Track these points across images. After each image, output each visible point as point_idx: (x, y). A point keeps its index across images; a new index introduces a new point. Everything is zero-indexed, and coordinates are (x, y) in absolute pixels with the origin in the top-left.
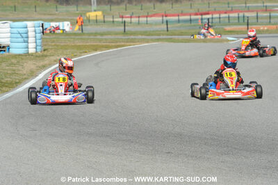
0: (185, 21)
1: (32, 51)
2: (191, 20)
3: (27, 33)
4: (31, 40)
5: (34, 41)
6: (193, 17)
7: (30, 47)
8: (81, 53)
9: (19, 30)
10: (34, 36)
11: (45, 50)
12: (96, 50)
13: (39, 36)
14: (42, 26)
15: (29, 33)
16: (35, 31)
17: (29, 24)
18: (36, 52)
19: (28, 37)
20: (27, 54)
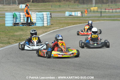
1: (45, 25)
3: (43, 17)
4: (45, 20)
5: (47, 21)
7: (44, 23)
8: (67, 26)
9: (40, 16)
10: (47, 18)
11: (52, 25)
12: (74, 25)
13: (49, 18)
14: (51, 14)
15: (44, 17)
16: (47, 16)
17: (44, 13)
18: (48, 25)
19: (44, 19)
20: (43, 26)
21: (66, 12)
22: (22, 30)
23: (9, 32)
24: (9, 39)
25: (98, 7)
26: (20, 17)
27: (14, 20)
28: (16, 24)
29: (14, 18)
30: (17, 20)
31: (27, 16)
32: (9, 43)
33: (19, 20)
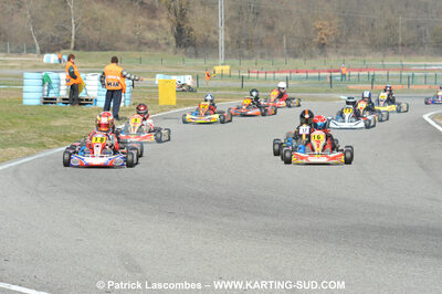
0: (314, 78)
2: (319, 77)
6: (322, 74)
21: (158, 76)
22: (66, 114)
23: (37, 119)
24: (41, 135)
25: (232, 66)
26: (59, 84)
27: (43, 91)
28: (48, 101)
29: (43, 85)
30: (51, 91)
31: (73, 81)
32: (43, 146)
33: (56, 90)
